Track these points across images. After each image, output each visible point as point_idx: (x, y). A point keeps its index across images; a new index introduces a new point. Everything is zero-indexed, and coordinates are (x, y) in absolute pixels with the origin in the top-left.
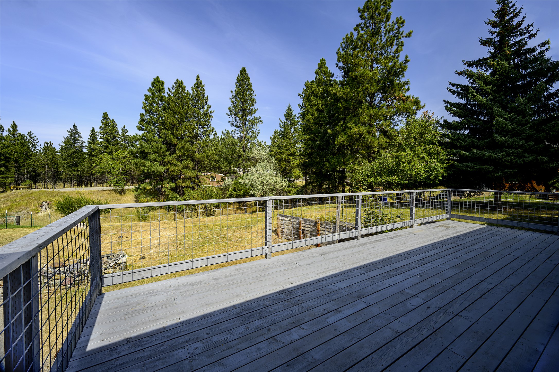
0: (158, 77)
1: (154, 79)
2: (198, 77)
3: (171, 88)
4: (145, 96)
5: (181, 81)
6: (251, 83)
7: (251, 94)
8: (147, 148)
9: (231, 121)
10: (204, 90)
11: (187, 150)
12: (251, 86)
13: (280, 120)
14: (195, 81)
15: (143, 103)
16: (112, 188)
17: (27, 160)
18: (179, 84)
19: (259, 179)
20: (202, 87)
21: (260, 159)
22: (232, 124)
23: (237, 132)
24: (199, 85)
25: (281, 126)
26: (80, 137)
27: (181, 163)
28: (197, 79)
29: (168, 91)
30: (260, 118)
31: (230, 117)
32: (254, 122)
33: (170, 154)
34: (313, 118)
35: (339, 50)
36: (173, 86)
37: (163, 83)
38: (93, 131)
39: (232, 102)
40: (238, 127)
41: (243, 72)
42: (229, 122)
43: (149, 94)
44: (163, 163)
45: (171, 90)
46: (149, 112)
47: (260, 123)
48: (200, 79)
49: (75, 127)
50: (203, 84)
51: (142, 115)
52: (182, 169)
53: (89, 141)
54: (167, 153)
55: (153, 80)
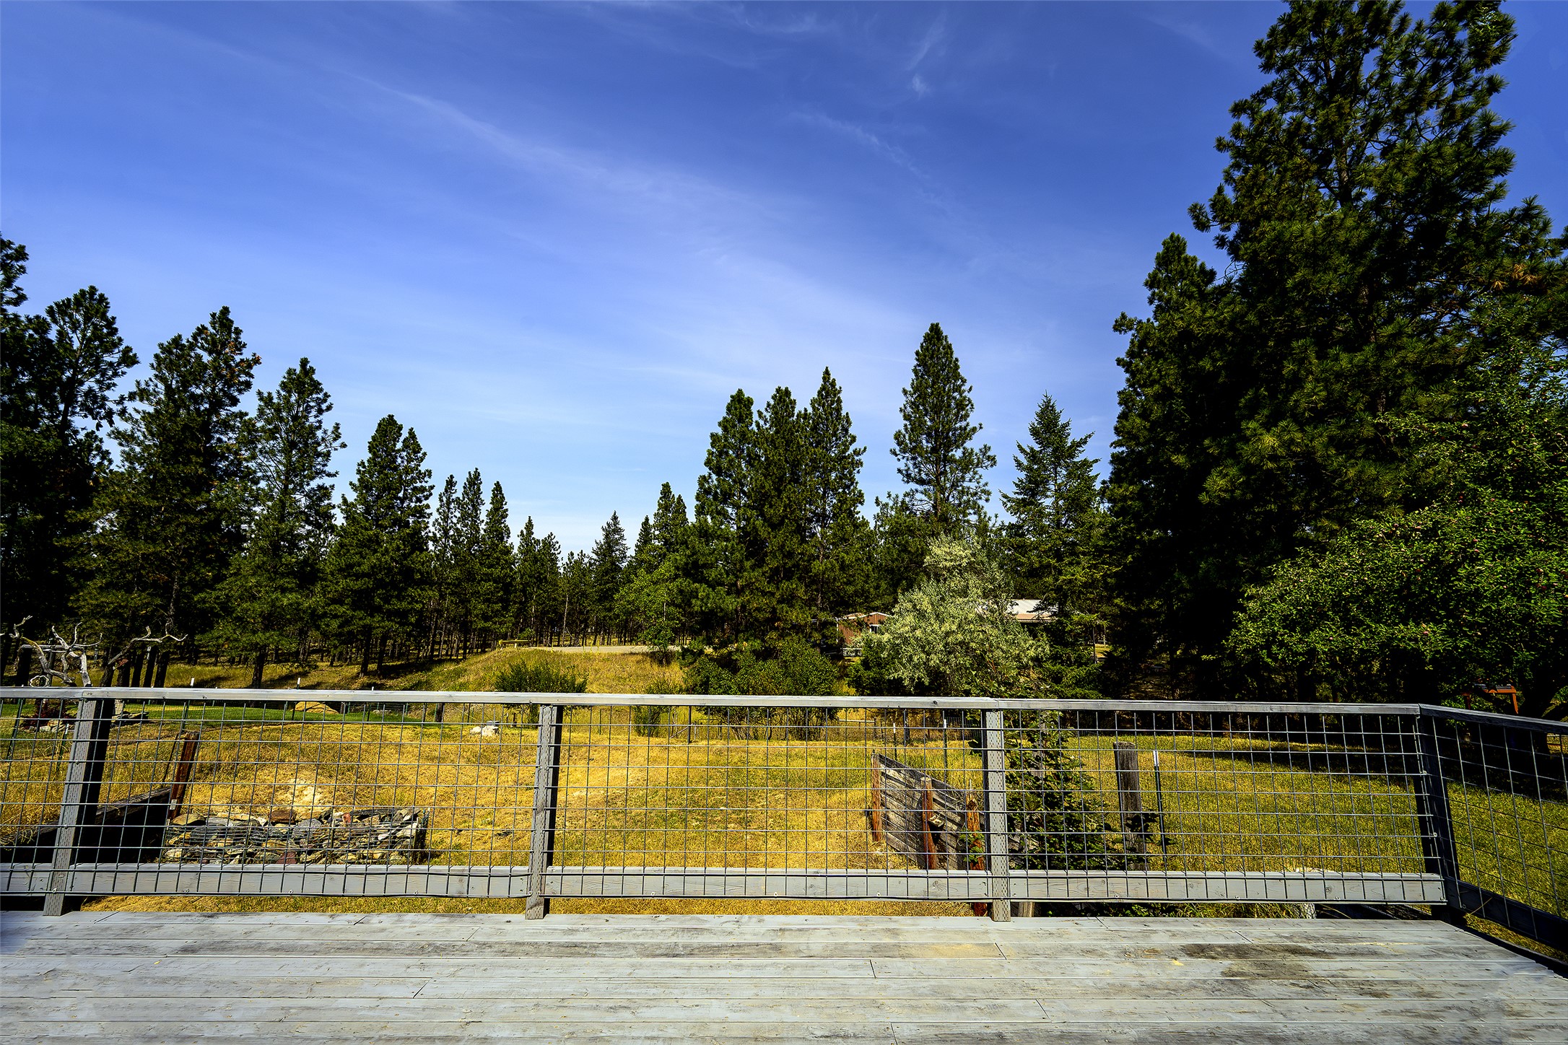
0: (740, 392)
1: (732, 397)
2: (827, 372)
3: (763, 410)
4: (712, 435)
5: (787, 389)
6: (957, 360)
7: (958, 389)
8: (703, 555)
9: (903, 468)
10: (839, 401)
11: (790, 555)
12: (957, 367)
13: (1019, 446)
14: (819, 383)
15: (708, 451)
16: (645, 649)
17: (538, 588)
18: (783, 398)
19: (918, 633)
20: (835, 395)
21: (949, 570)
22: (908, 476)
23: (918, 496)
24: (829, 391)
25: (1019, 464)
26: (622, 537)
27: (778, 589)
28: (824, 378)
29: (758, 419)
30: (987, 448)
31: (900, 457)
32: (967, 464)
33: (753, 568)
34: (1148, 425)
35: (1220, 190)
36: (769, 405)
37: (750, 402)
38: (646, 522)
39: (907, 417)
40: (921, 482)
41: (935, 335)
42: (899, 471)
43: (719, 431)
44: (735, 591)
45: (765, 413)
46: (718, 471)
47: (987, 463)
48: (832, 377)
49: (615, 518)
50: (837, 387)
51: (703, 480)
52: (779, 602)
53: (637, 546)
54: (748, 564)
55: (729, 400)
